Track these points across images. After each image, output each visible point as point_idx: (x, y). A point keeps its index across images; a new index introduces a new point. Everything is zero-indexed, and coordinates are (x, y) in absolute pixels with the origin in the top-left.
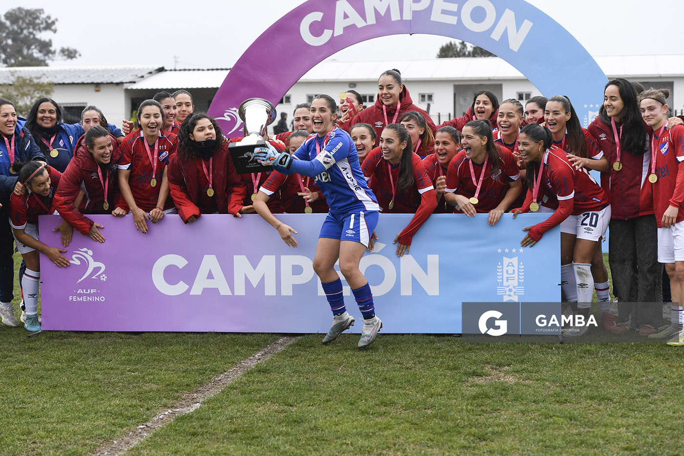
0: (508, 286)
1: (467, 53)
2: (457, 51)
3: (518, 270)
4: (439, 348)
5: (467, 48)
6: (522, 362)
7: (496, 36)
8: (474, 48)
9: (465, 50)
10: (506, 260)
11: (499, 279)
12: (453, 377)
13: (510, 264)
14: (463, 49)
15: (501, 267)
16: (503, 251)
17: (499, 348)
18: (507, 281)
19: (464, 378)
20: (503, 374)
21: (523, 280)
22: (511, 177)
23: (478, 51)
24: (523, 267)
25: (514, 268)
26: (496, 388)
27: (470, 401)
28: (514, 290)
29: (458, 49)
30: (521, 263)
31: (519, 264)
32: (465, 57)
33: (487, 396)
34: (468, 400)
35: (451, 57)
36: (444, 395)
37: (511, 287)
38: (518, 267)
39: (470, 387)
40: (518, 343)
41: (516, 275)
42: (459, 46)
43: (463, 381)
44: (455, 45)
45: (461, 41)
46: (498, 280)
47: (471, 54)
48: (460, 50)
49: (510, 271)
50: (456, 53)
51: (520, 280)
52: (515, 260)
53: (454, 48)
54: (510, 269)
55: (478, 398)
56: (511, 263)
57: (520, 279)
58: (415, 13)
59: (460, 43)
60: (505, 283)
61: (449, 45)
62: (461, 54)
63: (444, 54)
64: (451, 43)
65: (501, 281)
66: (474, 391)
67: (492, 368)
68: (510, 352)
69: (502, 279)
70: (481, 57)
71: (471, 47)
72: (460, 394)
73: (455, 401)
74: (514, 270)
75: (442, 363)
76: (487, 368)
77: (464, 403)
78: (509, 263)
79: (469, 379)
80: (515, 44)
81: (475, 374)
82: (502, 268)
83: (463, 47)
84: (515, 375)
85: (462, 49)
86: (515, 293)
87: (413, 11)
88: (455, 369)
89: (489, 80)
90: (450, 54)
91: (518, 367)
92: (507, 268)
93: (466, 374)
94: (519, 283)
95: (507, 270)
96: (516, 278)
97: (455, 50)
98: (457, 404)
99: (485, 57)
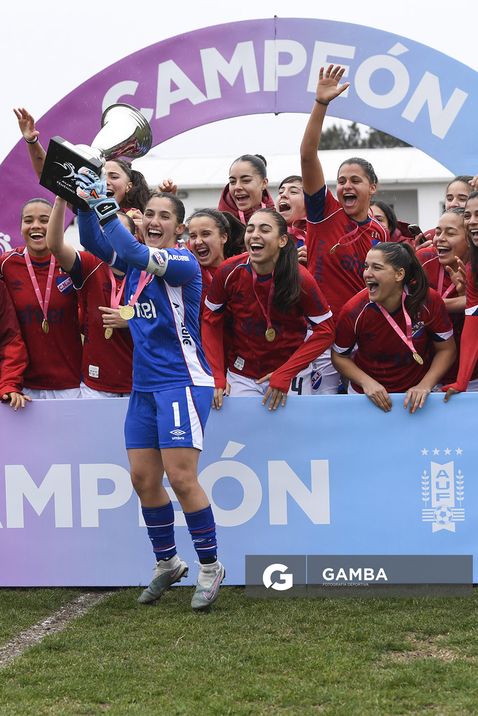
0: (440, 508)
1: (360, 142)
2: (344, 139)
3: (455, 483)
4: (333, 608)
5: (359, 134)
6: (465, 627)
7: (410, 114)
8: (372, 135)
9: (357, 137)
10: (435, 467)
11: (424, 497)
12: (356, 653)
13: (442, 473)
14: (355, 135)
15: (428, 477)
16: (430, 453)
17: (426, 606)
18: (438, 500)
19: (374, 654)
20: (435, 648)
21: (463, 499)
22: (439, 334)
23: (378, 138)
24: (462, 477)
25: (448, 480)
26: (425, 670)
27: (385, 691)
28: (448, 514)
29: (347, 137)
30: (460, 472)
31: (456, 473)
32: (357, 148)
33: (412, 683)
34: (382, 689)
35: (336, 148)
36: (343, 682)
37: (444, 509)
38: (455, 477)
39: (385, 668)
40: (458, 598)
41: (451, 490)
42: (347, 132)
43: (373, 660)
44: (341, 129)
45: (350, 123)
46: (423, 499)
47: (367, 143)
48: (349, 137)
49: (443, 485)
50: (342, 142)
51: (458, 499)
52: (449, 467)
53: (340, 135)
54: (443, 481)
55: (398, 685)
56: (444, 471)
57: (459, 496)
58: (282, 81)
59: (349, 127)
60: (435, 504)
61: (332, 130)
62: (351, 144)
63: (324, 144)
64: (335, 128)
65: (428, 499)
66: (391, 675)
67: (418, 638)
68: (444, 611)
69: (430, 496)
70: (382, 147)
71: (367, 132)
72: (368, 681)
73: (361, 691)
74: (448, 483)
75: (338, 631)
76: (410, 638)
77: (376, 693)
78: (441, 471)
79: (382, 655)
80: (440, 126)
81: (391, 647)
82: (429, 480)
83: (354, 133)
84: (455, 649)
85: (352, 137)
86: (450, 518)
87: (279, 77)
88: (359, 640)
89: (397, 183)
90: (335, 143)
91: (459, 635)
92: (438, 480)
93: (377, 647)
94: (456, 502)
95: (437, 483)
96: (452, 495)
97: (341, 137)
98: (364, 696)
99: (388, 147)
